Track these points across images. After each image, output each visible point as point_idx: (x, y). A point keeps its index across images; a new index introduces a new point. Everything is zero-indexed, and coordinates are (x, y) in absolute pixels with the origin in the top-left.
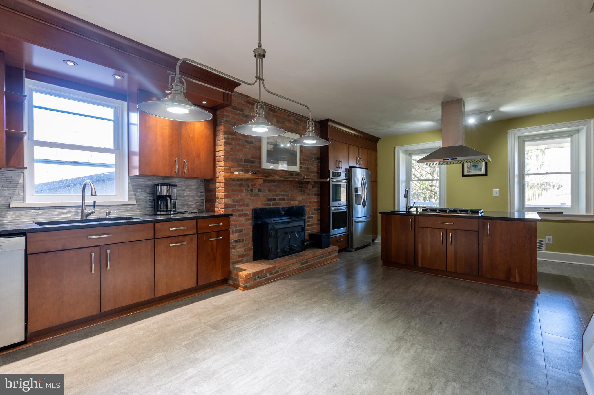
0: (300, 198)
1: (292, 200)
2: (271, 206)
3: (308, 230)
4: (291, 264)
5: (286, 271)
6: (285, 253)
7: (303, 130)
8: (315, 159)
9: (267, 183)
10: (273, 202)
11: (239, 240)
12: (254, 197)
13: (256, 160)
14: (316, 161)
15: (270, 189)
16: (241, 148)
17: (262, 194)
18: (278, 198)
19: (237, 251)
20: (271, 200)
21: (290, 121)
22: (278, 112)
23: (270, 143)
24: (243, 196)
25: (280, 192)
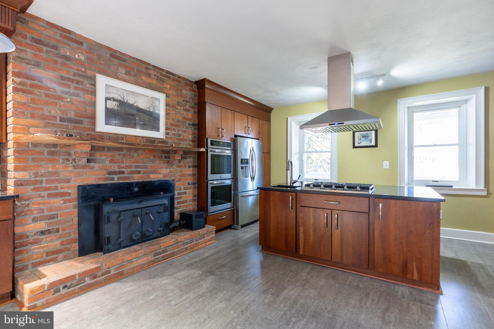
0: (166, 171)
1: (152, 173)
2: (116, 181)
3: (179, 208)
4: (136, 258)
5: (126, 268)
6: (133, 242)
7: (170, 89)
8: (189, 124)
9: (107, 151)
10: (119, 176)
11: (49, 230)
12: (82, 170)
13: (86, 120)
14: (192, 127)
15: (113, 160)
16: (54, 100)
17: (95, 166)
18: (127, 171)
19: (44, 247)
20: (115, 173)
21: (149, 75)
22: (129, 61)
23: (112, 100)
24: (57, 169)
25: (131, 163)
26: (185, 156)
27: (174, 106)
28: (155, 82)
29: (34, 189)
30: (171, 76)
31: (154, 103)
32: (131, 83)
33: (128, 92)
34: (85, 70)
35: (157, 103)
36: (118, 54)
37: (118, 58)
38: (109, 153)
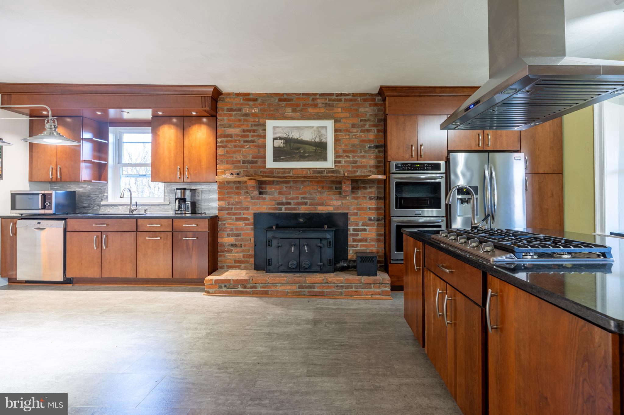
0: (337, 203)
1: (320, 205)
2: (283, 211)
5: (270, 290)
6: (289, 269)
8: (370, 147)
9: (276, 184)
10: (286, 206)
11: (236, 244)
12: (257, 201)
13: (259, 159)
14: (374, 150)
15: (281, 192)
16: (239, 149)
17: (266, 197)
18: (294, 202)
19: (233, 256)
20: (282, 204)
21: (316, 105)
22: (295, 99)
23: (278, 139)
24: (241, 199)
25: (298, 195)
26: (364, 185)
27: (347, 131)
28: (323, 110)
29: (229, 214)
30: (343, 97)
31: (320, 132)
32: (297, 119)
33: (293, 128)
34: (259, 120)
35: (323, 132)
36: (285, 97)
37: (285, 100)
38: (278, 186)
